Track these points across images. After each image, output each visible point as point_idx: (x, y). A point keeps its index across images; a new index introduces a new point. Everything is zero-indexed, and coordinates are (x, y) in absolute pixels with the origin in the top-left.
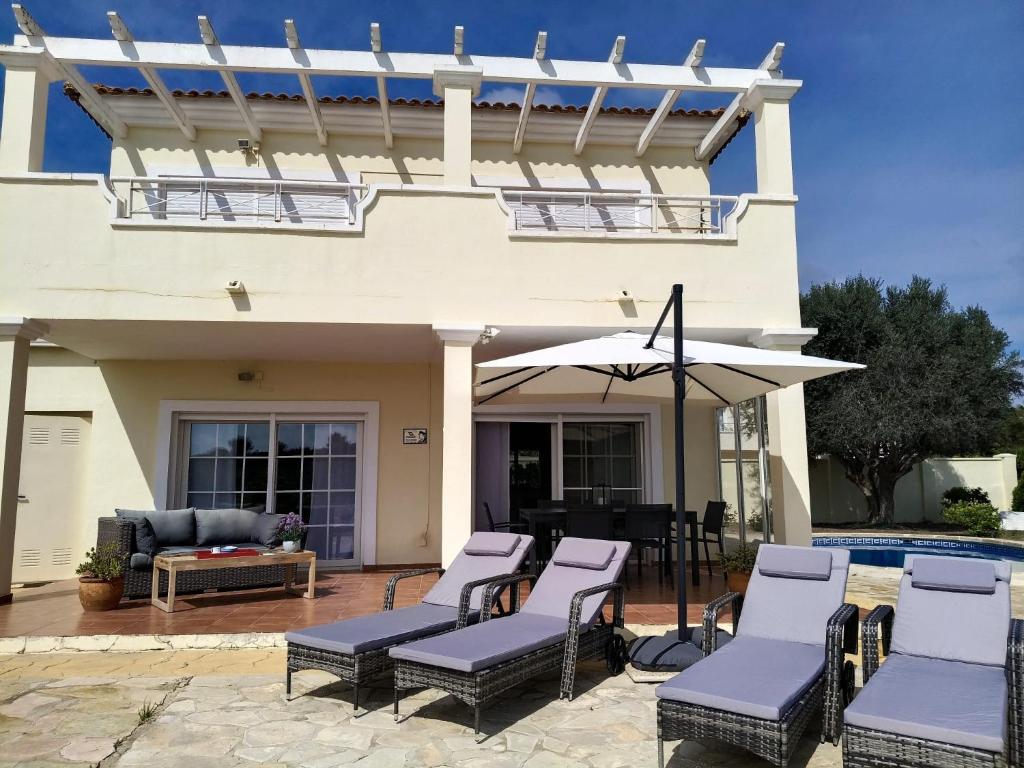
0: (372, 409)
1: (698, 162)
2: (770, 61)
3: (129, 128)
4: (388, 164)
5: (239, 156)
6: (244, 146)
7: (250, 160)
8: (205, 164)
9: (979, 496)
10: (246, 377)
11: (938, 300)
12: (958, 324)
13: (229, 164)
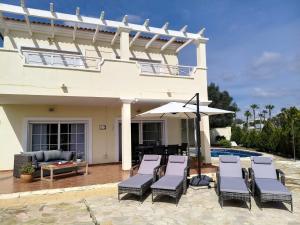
0: (90, 119)
1: (177, 54)
2: (201, 32)
3: (10, 31)
4: (93, 48)
5: (47, 42)
6: (49, 39)
7: (51, 44)
8: (36, 43)
9: (223, 138)
10: (51, 110)
11: (217, 89)
12: (221, 95)
13: (44, 44)
